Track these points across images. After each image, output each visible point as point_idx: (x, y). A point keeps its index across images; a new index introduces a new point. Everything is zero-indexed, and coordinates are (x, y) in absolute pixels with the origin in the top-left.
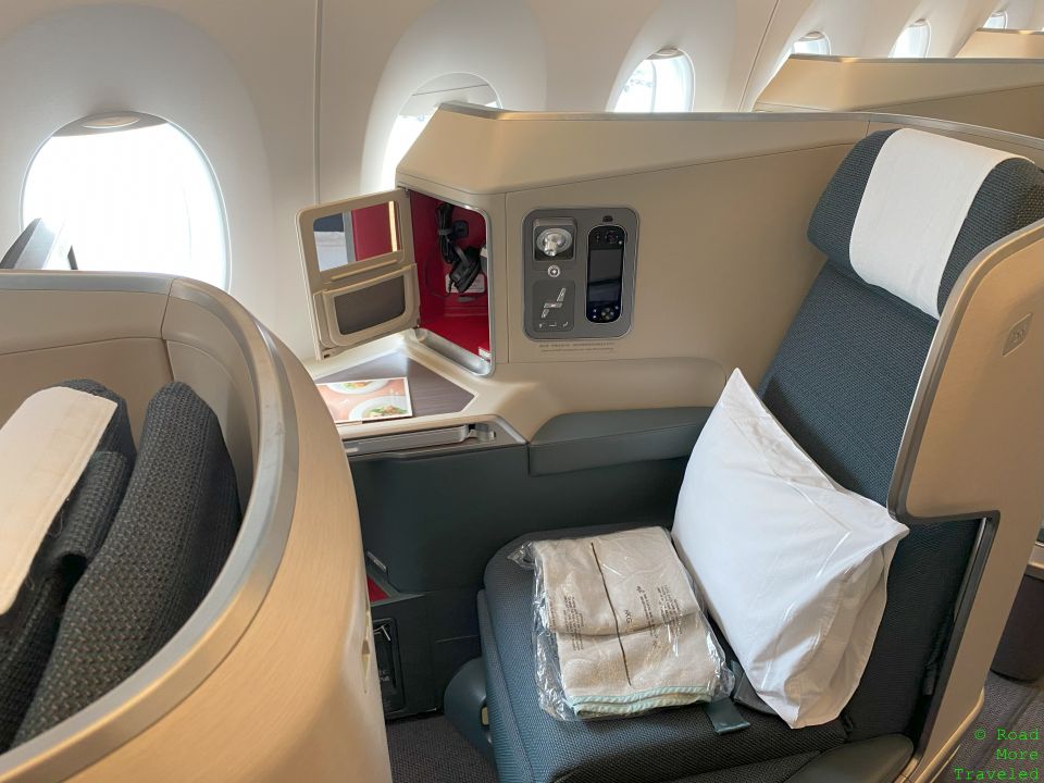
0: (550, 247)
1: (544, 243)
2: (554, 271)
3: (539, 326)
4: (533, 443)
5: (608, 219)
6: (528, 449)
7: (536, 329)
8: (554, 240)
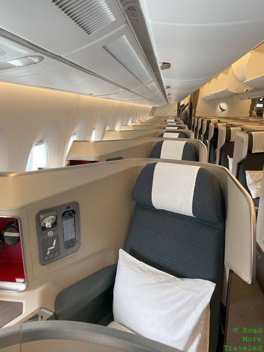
0: (48, 225)
1: (45, 224)
2: (50, 234)
3: (45, 259)
4: (57, 312)
5: (68, 207)
6: (56, 316)
7: (44, 261)
8: (49, 221)
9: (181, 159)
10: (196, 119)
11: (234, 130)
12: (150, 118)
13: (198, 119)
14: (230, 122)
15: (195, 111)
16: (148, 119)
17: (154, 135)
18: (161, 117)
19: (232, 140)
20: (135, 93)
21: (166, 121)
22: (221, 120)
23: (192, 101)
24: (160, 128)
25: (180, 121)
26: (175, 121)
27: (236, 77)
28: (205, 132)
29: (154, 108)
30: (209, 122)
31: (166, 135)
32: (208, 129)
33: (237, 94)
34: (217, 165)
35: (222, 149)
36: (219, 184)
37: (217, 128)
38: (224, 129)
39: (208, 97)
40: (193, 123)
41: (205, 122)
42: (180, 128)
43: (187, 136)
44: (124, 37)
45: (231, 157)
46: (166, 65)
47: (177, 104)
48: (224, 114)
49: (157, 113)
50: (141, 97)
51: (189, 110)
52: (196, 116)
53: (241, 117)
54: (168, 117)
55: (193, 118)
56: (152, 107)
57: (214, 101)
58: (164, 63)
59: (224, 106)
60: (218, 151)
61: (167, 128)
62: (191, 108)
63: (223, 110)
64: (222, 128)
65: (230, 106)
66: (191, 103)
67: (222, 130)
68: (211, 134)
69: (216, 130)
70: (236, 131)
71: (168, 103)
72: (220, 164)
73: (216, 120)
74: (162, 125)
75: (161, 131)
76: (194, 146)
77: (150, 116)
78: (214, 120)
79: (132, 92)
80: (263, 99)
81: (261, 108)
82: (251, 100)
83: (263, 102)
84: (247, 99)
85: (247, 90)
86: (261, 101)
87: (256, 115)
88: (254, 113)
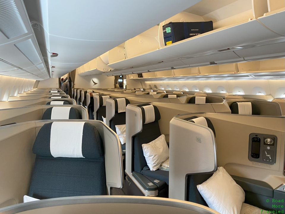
9: (68, 119)
10: (75, 90)
11: (105, 98)
12: (35, 89)
13: (77, 91)
14: (102, 92)
15: (74, 84)
16: (33, 90)
17: (43, 103)
18: (45, 89)
19: (104, 105)
20: (25, 71)
21: (50, 92)
22: (95, 91)
23: (71, 77)
24: (46, 97)
25: (62, 92)
26: (58, 92)
27: (102, 61)
28: (83, 100)
29: (38, 82)
30: (86, 92)
31: (52, 103)
32: (85, 97)
33: (104, 72)
34: (95, 120)
35: (97, 112)
36: (98, 132)
37: (92, 97)
38: (98, 97)
39: (83, 73)
40: (73, 93)
41: (83, 92)
42: (63, 97)
43: (70, 103)
44: (30, 40)
45: (105, 117)
46: (55, 55)
47: (58, 79)
48: (96, 86)
49: (40, 86)
50: (29, 74)
51: (68, 83)
52: (75, 87)
53: (109, 88)
54: (51, 89)
55: (73, 89)
56: (35, 80)
57: (88, 77)
58: (53, 54)
59: (96, 80)
60: (95, 113)
61: (52, 98)
62: (70, 82)
63: (95, 84)
64: (96, 96)
65: (100, 80)
66: (70, 78)
67: (96, 98)
68: (89, 101)
69: (92, 98)
70: (106, 98)
71: (50, 77)
72: (97, 119)
73: (91, 91)
74: (48, 95)
75: (48, 100)
76: (78, 110)
77: (33, 88)
78: (89, 91)
79: (24, 70)
80: (122, 76)
81: (122, 82)
82: (114, 77)
83: (122, 78)
84: (112, 76)
85: (111, 70)
86: (121, 78)
87: (119, 87)
88: (118, 85)
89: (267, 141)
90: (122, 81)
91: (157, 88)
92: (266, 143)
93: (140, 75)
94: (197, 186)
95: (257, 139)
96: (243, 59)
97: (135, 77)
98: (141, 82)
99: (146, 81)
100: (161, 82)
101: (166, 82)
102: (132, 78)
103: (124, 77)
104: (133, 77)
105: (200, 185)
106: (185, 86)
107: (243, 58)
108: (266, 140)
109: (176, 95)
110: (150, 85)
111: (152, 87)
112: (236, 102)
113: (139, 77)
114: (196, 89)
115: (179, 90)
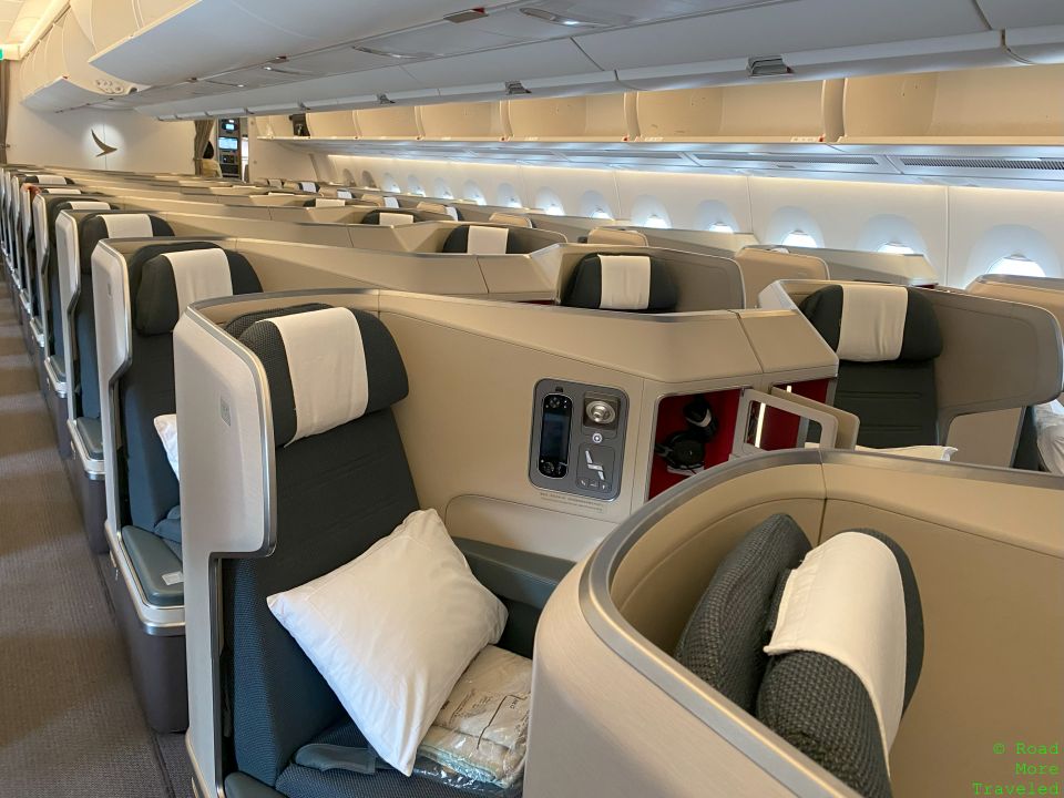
15: (5, 147)
28: (17, 215)
41: (14, 183)
48: (111, 162)
59: (108, 135)
63: (108, 150)
65: (131, 136)
80: (237, 127)
81: (234, 151)
82: (192, 123)
83: (237, 134)
84: (172, 120)
85: (133, 90)
86: (229, 132)
87: (219, 169)
88: (214, 164)
89: (593, 410)
90: (236, 147)
91: (375, 187)
92: (590, 416)
93: (300, 126)
94: (268, 599)
95: (562, 404)
96: (614, 79)
97: (283, 131)
98: (312, 156)
99: (332, 153)
100: (387, 160)
101: (406, 161)
102: (269, 135)
103: (243, 132)
104: (273, 129)
105: (281, 596)
106: (473, 181)
107: (612, 73)
108: (589, 407)
109: (412, 217)
110: (347, 172)
111: (358, 179)
112: (595, 254)
113: (296, 134)
114: (513, 200)
115: (451, 198)
